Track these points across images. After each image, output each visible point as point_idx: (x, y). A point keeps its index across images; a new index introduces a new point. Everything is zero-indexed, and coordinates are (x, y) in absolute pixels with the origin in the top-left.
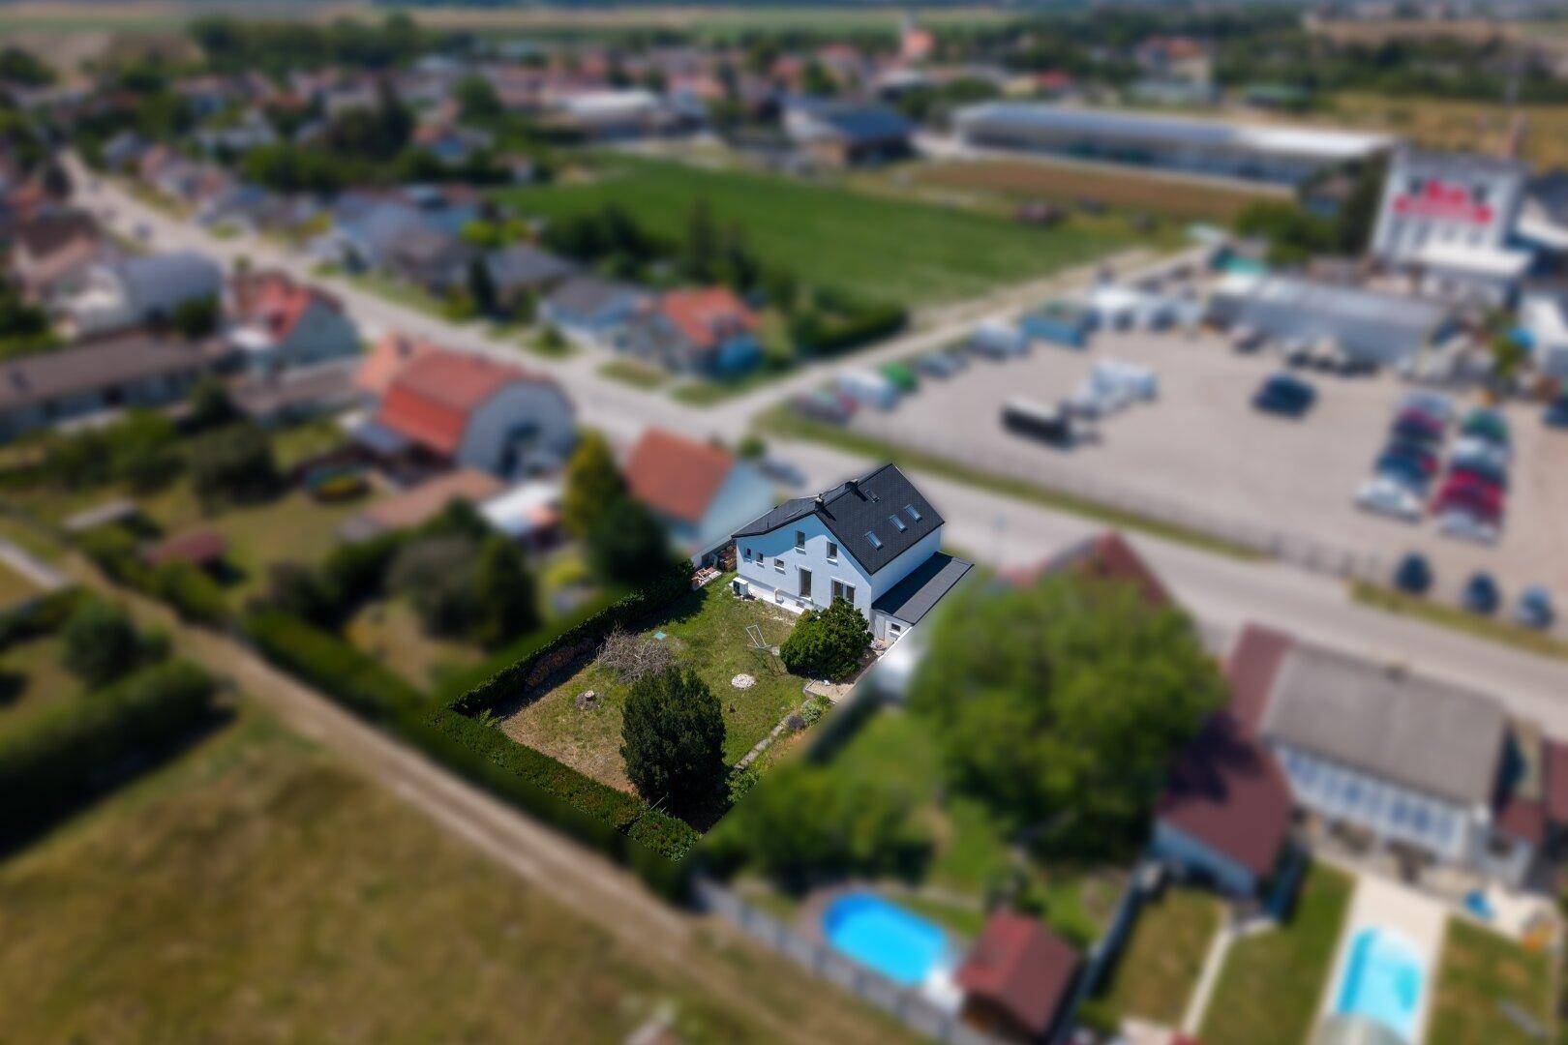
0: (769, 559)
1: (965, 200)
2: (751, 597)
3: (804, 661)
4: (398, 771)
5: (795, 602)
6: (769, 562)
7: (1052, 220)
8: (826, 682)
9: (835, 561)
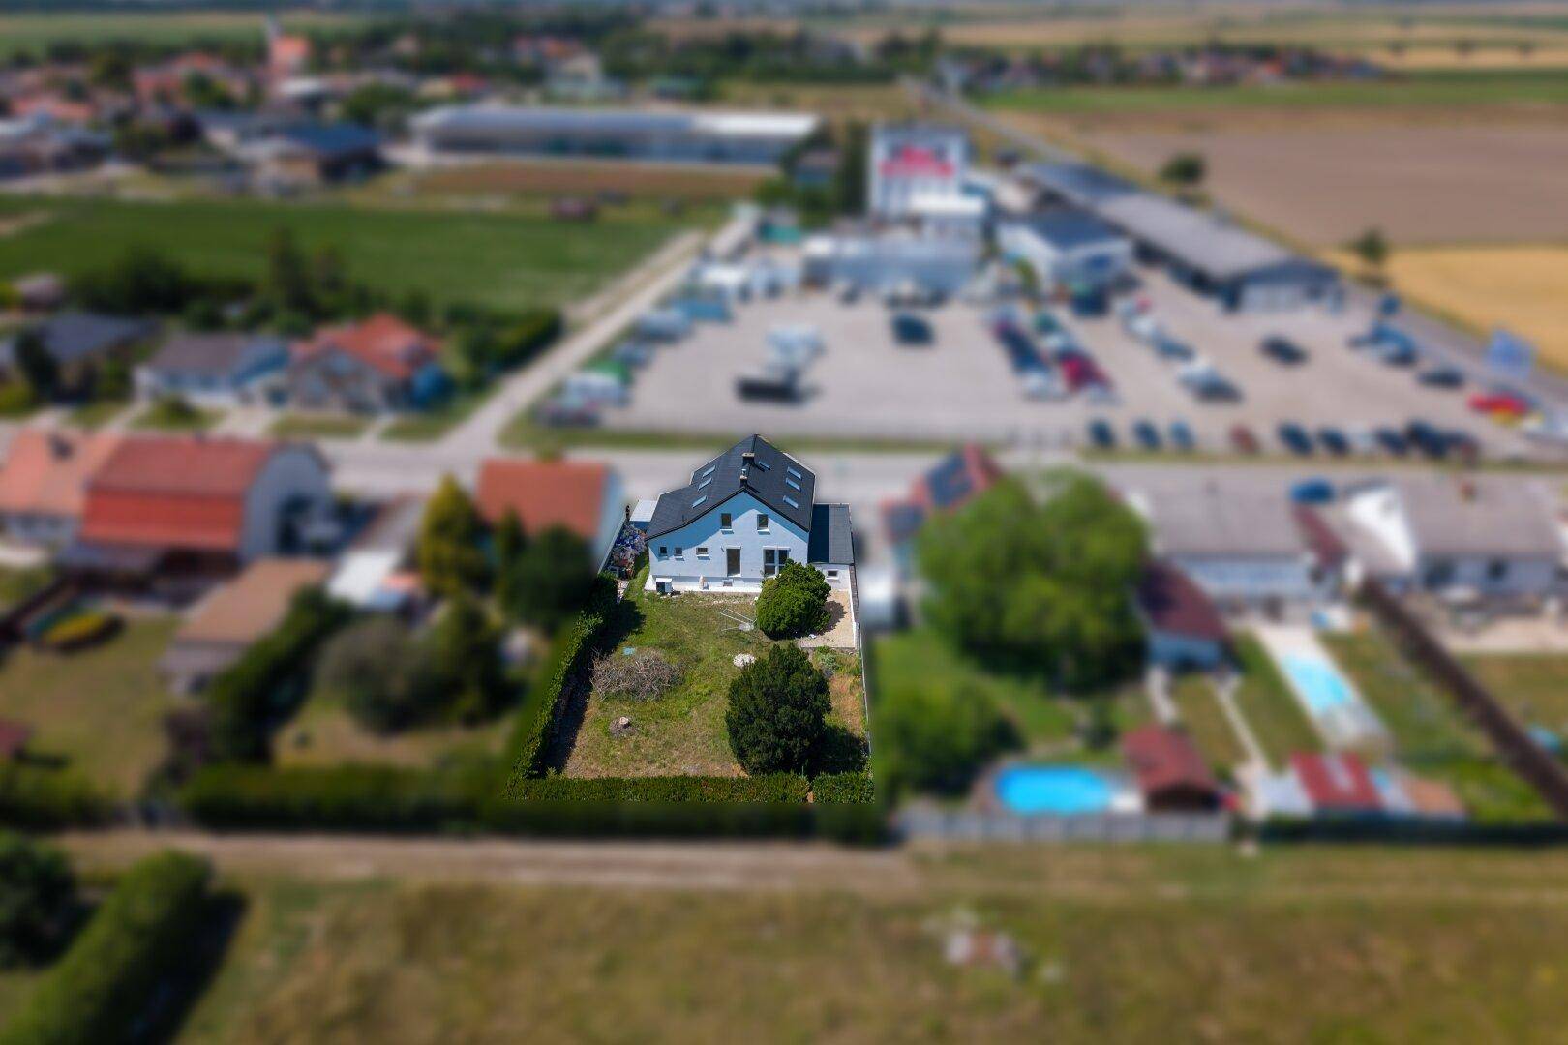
0: (689, 550)
1: (494, 204)
2: (678, 593)
3: (790, 624)
4: (505, 865)
5: (722, 584)
6: (690, 553)
7: (587, 217)
8: (813, 636)
9: (766, 530)
